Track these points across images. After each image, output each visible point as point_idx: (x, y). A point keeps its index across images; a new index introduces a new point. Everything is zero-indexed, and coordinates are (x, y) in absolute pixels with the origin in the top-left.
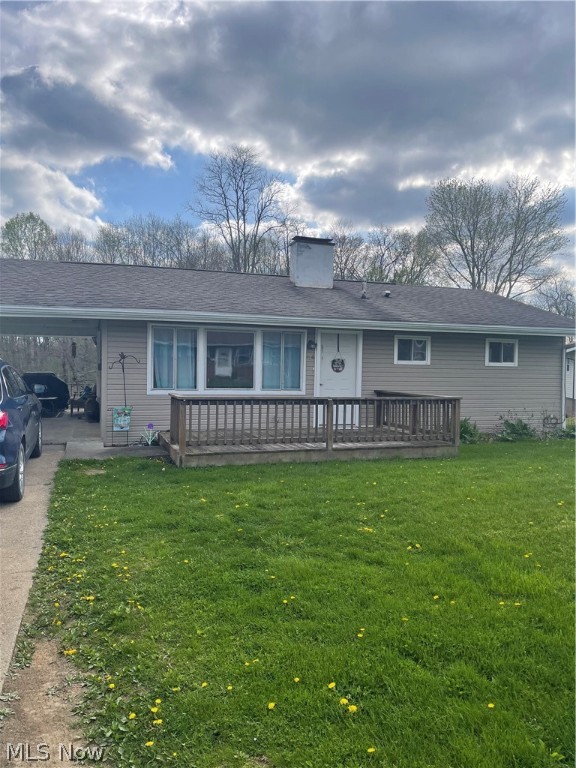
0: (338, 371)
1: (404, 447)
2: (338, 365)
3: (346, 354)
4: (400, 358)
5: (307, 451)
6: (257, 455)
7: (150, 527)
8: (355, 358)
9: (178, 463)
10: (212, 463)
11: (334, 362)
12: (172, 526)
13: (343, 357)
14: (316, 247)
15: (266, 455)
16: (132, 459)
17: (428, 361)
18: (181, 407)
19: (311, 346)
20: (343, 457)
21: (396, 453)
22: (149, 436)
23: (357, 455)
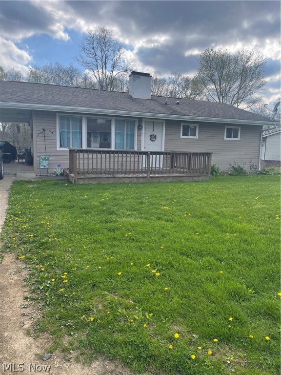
0: (152, 141)
1: (184, 176)
2: (153, 138)
3: (157, 132)
4: (183, 135)
5: (137, 177)
6: (113, 179)
7: (60, 207)
8: (161, 134)
9: (73, 182)
10: (91, 182)
11: (151, 136)
12: (70, 207)
13: (156, 134)
14: (142, 78)
15: (117, 179)
16: (50, 181)
17: (197, 137)
18: (75, 154)
19: (140, 127)
20: (155, 180)
21: (180, 179)
22: (59, 171)
23: (161, 180)
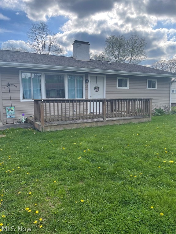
0: (97, 91)
2: (97, 89)
3: (100, 85)
4: (118, 86)
6: (76, 125)
8: (103, 85)
9: (41, 130)
10: (57, 129)
11: (95, 88)
13: (99, 86)
14: (83, 45)
15: (80, 125)
16: (17, 129)
17: (128, 88)
18: (41, 104)
19: (87, 81)
22: (23, 119)
